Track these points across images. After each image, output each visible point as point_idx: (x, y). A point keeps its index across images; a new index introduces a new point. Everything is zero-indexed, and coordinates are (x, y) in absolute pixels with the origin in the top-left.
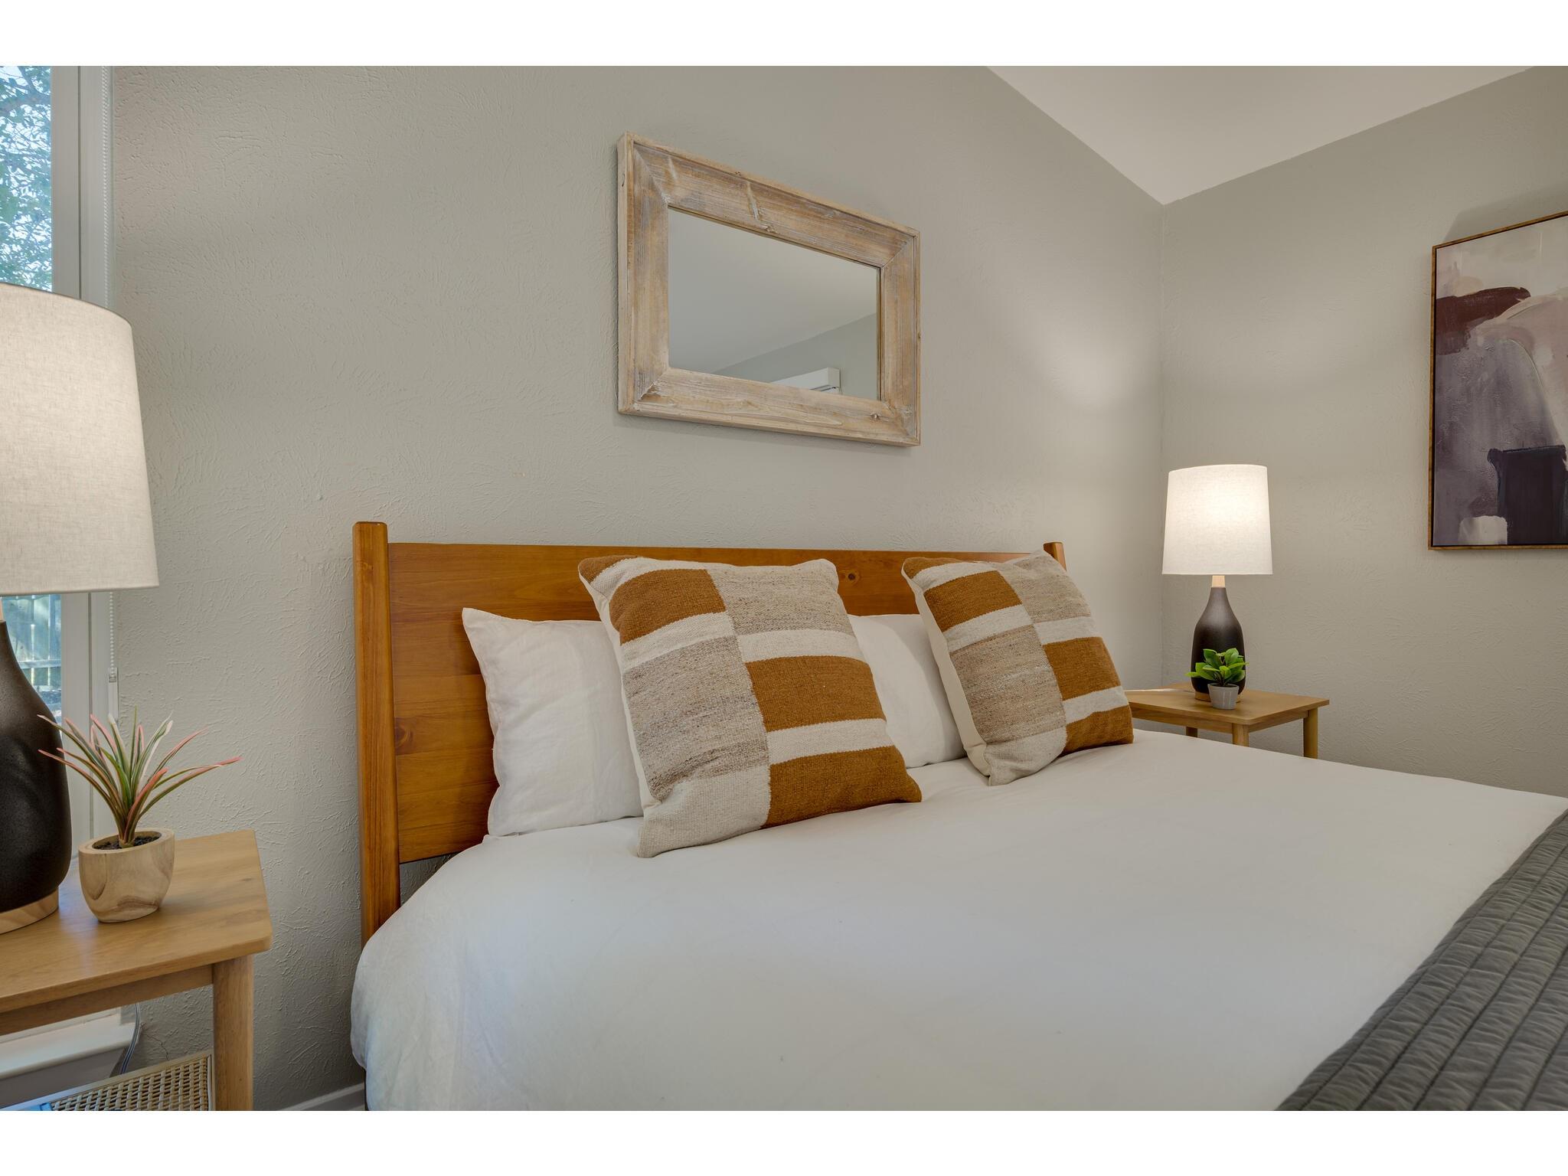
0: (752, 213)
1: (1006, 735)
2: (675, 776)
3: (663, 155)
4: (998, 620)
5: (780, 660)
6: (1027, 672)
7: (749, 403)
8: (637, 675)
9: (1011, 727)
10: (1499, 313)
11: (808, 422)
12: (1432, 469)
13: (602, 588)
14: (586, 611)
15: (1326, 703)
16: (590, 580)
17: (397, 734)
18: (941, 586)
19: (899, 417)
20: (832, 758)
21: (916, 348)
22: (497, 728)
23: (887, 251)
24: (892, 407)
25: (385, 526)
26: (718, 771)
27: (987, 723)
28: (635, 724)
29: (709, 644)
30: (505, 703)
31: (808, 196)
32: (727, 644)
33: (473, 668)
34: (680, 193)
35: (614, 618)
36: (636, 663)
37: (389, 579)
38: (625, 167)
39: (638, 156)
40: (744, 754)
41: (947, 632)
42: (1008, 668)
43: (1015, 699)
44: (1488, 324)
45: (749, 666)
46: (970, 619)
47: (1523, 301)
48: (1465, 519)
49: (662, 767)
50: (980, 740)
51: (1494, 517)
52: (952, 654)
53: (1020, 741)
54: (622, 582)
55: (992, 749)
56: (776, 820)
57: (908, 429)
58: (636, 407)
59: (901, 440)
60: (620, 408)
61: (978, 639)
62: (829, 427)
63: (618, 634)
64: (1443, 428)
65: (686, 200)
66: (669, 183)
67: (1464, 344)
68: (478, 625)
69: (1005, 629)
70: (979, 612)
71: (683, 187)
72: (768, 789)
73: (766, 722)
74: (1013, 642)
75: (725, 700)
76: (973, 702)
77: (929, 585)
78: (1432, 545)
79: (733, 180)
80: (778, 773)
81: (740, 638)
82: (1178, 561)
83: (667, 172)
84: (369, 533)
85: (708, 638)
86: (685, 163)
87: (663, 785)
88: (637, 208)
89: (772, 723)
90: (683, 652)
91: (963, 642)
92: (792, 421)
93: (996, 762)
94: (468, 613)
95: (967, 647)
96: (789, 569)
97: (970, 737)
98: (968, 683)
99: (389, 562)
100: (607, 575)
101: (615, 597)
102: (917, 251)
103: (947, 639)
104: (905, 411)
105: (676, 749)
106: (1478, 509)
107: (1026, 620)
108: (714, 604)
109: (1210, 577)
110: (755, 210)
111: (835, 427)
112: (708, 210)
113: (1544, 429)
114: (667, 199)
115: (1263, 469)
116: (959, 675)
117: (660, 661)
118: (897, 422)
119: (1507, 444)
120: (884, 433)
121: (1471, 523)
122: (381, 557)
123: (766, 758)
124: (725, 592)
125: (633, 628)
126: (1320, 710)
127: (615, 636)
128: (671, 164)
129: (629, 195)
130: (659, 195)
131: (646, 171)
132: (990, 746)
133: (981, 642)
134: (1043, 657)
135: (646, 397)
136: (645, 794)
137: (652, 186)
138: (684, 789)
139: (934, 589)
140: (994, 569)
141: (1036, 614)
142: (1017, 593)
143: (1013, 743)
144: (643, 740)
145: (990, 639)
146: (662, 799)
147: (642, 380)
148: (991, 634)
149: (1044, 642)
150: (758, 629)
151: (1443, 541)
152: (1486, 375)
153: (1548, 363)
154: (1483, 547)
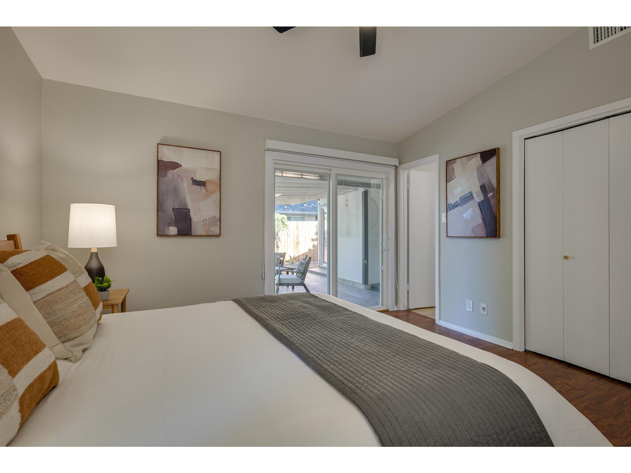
1: (77, 334)
4: (62, 280)
6: (81, 302)
9: (79, 330)
10: (175, 169)
12: (158, 211)
15: (129, 290)
18: (25, 266)
27: (64, 332)
41: (32, 291)
42: (72, 302)
43: (79, 315)
44: (172, 171)
46: (48, 281)
47: (180, 168)
48: (167, 227)
50: (58, 341)
51: (174, 227)
52: (35, 302)
53: (85, 335)
55: (68, 344)
61: (53, 291)
64: (160, 199)
69: (66, 284)
74: (71, 289)
76: (52, 324)
77: (16, 266)
78: (158, 235)
82: (75, 242)
91: (43, 294)
93: (74, 349)
95: (46, 296)
98: (48, 315)
103: (30, 295)
106: (170, 225)
107: (73, 278)
109: (90, 248)
113: (185, 204)
115: (113, 206)
116: (40, 312)
119: (177, 206)
121: (168, 228)
132: (65, 344)
133: (54, 292)
134: (84, 293)
139: (21, 268)
140: (47, 254)
141: (74, 274)
142: (64, 265)
143: (81, 337)
148: (60, 287)
149: (83, 287)
151: (161, 234)
152: (172, 186)
153: (186, 186)
154: (172, 236)
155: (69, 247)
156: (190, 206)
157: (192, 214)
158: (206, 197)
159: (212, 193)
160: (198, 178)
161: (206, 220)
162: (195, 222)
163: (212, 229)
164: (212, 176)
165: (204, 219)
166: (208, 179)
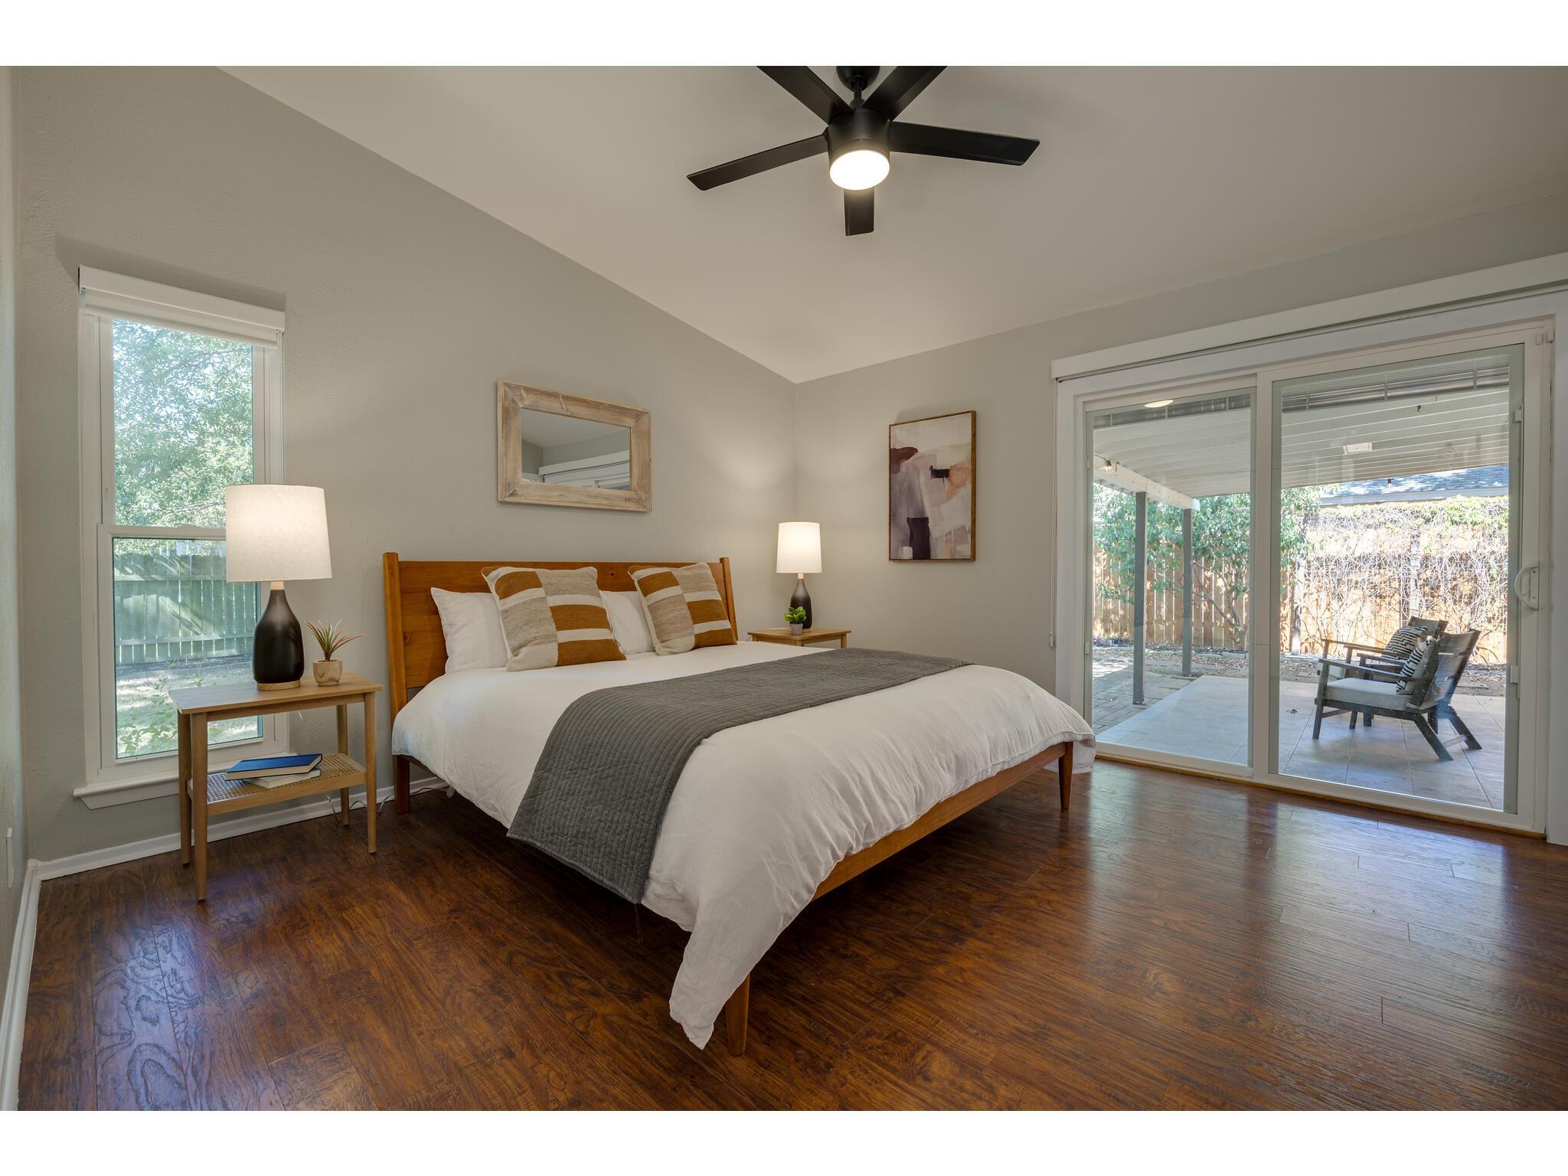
0: (563, 408)
1: (667, 638)
2: (521, 647)
3: (518, 387)
4: (668, 592)
5: (564, 606)
6: (679, 613)
7: (562, 495)
8: (506, 611)
9: (671, 635)
10: (909, 459)
11: (592, 503)
12: (890, 525)
13: (492, 578)
14: (484, 588)
15: (850, 632)
16: (486, 576)
17: (405, 638)
18: (645, 577)
19: (641, 498)
20: (584, 642)
21: (649, 466)
22: (447, 635)
23: (634, 420)
24: (636, 494)
25: (397, 554)
26: (537, 644)
27: (661, 634)
28: (506, 630)
29: (535, 599)
30: (450, 625)
31: (591, 399)
32: (542, 599)
33: (436, 612)
34: (527, 402)
35: (497, 590)
36: (506, 607)
37: (400, 576)
38: (501, 393)
39: (507, 389)
40: (548, 639)
41: (647, 597)
42: (671, 612)
43: (672, 623)
44: (907, 462)
45: (551, 608)
46: (656, 591)
47: (916, 454)
48: (900, 547)
49: (516, 643)
50: (660, 644)
51: (909, 547)
52: (648, 606)
53: (674, 640)
54: (500, 576)
55: (663, 644)
56: (561, 663)
57: (645, 504)
58: (506, 499)
59: (641, 510)
60: (499, 500)
61: (659, 599)
62: (603, 505)
63: (498, 597)
65: (530, 405)
66: (522, 399)
67: (899, 471)
68: (437, 594)
69: (670, 595)
70: (659, 589)
71: (528, 400)
72: (557, 652)
73: (557, 628)
74: (673, 601)
75: (540, 620)
76: (656, 626)
77: (640, 577)
78: (890, 559)
79: (554, 395)
80: (561, 646)
81: (548, 597)
82: (784, 566)
83: (521, 395)
84: (390, 557)
85: (535, 597)
86: (528, 390)
87: (516, 651)
88: (506, 411)
89: (559, 628)
90: (524, 603)
91: (653, 601)
92: (583, 503)
93: (665, 649)
94: (433, 589)
95: (655, 603)
96: (572, 571)
97: (656, 640)
98: (654, 618)
99: (401, 570)
100: (493, 574)
101: (497, 582)
102: (650, 420)
103: (647, 600)
104: (643, 496)
105: (521, 637)
106: (904, 544)
107: (681, 592)
108: (539, 585)
109: (797, 574)
110: (565, 407)
111: (606, 505)
112: (540, 409)
113: (923, 511)
114: (521, 405)
115: (818, 524)
116: (652, 615)
117: (515, 606)
118: (639, 501)
119: (912, 516)
120: (632, 507)
121: (902, 549)
122: (397, 567)
123: (556, 640)
124: (542, 580)
125: (505, 594)
126: (847, 634)
127: (497, 597)
128: (522, 390)
129: (503, 407)
130: (516, 404)
131: (511, 394)
133: (660, 601)
134: (686, 607)
135: (511, 495)
136: (509, 654)
137: (513, 401)
138: (524, 650)
139: (641, 579)
140: (669, 570)
141: (686, 590)
142: (678, 581)
143: (671, 641)
144: (508, 635)
145: (663, 600)
146: (516, 655)
147: (509, 487)
148: (665, 597)
149: (688, 601)
150: (555, 594)
151: (894, 558)
152: (906, 485)
153: (924, 481)
154: (906, 561)
155: (777, 572)
156: (928, 513)
157: (931, 525)
158: (950, 495)
159: (958, 487)
160: (939, 466)
161: (950, 533)
162: (936, 539)
163: (959, 548)
164: (962, 457)
165: (947, 532)
166: (953, 464)
